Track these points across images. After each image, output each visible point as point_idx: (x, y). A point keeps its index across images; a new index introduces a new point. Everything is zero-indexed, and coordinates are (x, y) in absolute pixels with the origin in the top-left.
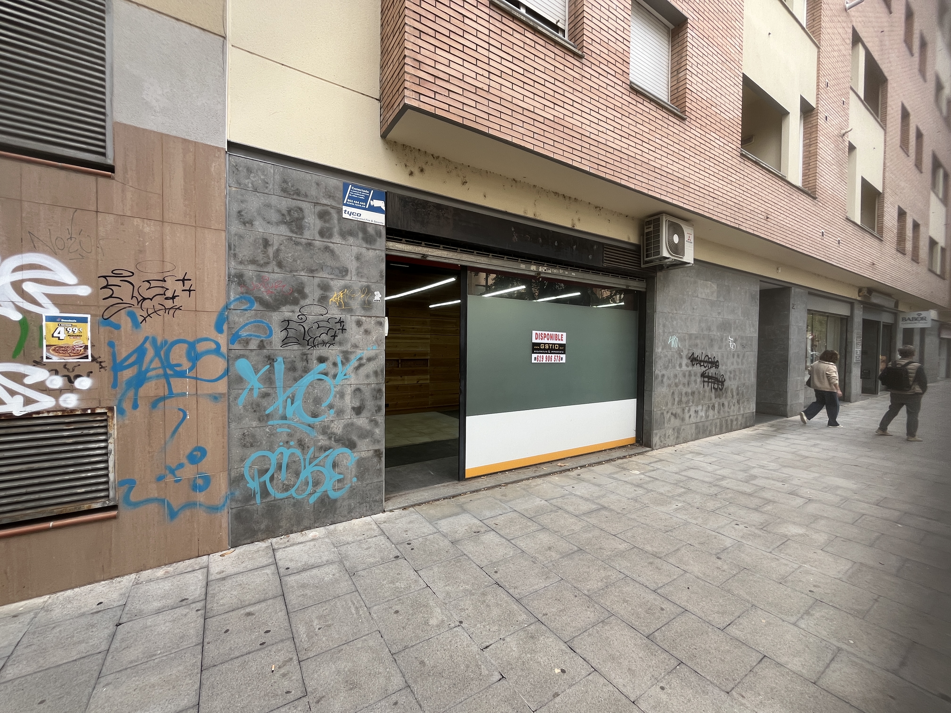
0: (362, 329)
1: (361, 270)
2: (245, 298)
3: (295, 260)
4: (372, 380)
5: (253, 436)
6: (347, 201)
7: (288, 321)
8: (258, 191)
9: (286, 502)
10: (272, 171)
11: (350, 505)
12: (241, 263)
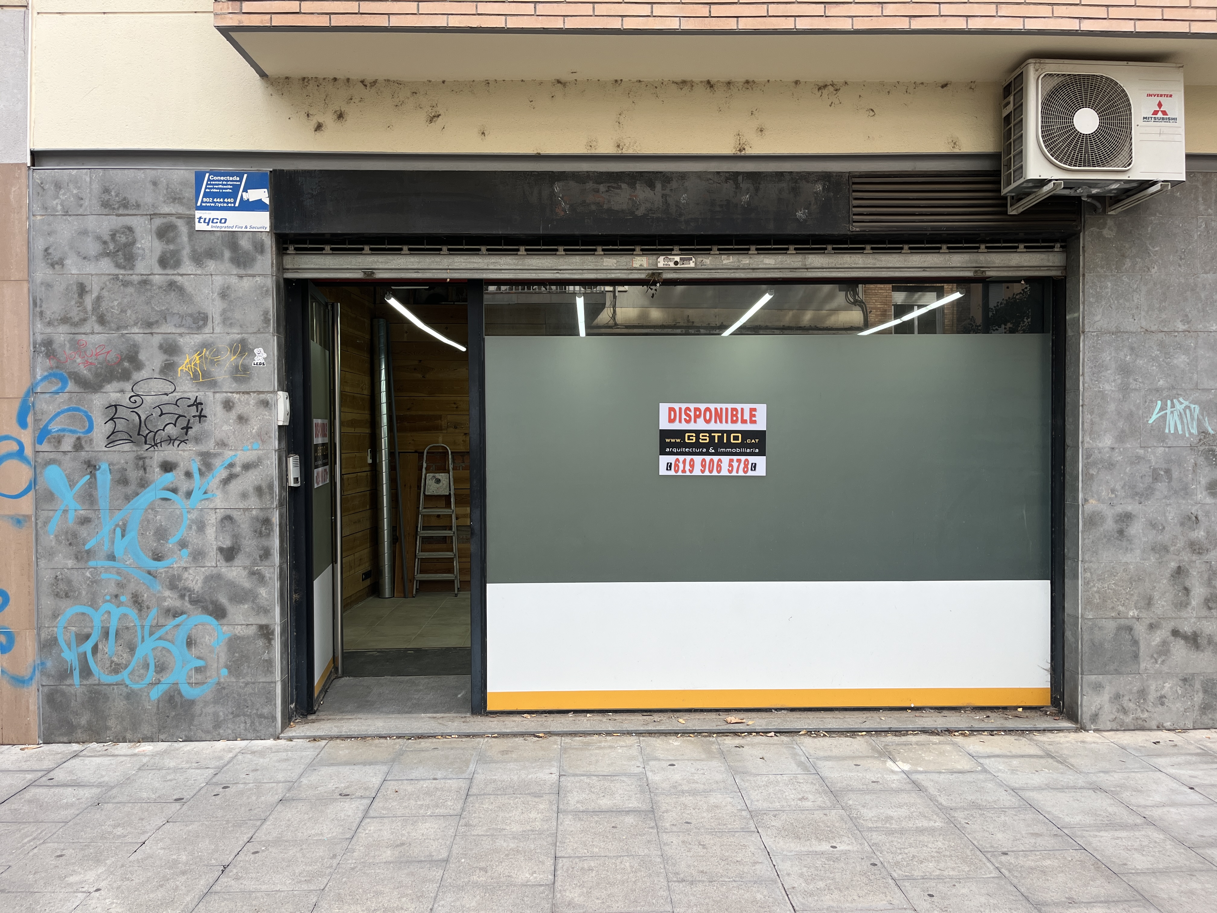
0: (233, 415)
1: (229, 314)
2: (55, 375)
3: (123, 311)
4: (253, 502)
5: (69, 582)
6: (202, 202)
7: (115, 406)
8: (70, 213)
9: (115, 691)
10: (88, 179)
11: (216, 715)
12: (50, 324)
